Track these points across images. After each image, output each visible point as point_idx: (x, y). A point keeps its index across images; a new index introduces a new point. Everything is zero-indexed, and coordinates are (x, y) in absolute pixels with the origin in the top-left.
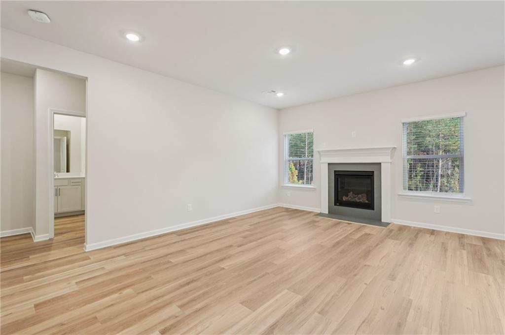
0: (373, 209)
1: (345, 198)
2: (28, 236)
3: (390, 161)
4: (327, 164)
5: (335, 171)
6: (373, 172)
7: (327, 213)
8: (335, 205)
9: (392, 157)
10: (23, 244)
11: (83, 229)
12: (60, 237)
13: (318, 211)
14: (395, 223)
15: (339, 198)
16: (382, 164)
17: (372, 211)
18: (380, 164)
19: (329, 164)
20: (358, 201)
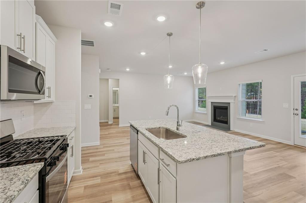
0: (228, 124)
1: (218, 119)
2: (107, 122)
3: (233, 102)
4: (210, 103)
5: (214, 106)
6: (227, 107)
7: (211, 125)
8: (214, 121)
9: (234, 100)
10: (106, 124)
11: (119, 122)
12: (114, 123)
13: (207, 124)
14: (236, 131)
15: (216, 118)
16: (231, 103)
17: (227, 125)
18: (229, 103)
19: (211, 102)
20: (223, 120)
